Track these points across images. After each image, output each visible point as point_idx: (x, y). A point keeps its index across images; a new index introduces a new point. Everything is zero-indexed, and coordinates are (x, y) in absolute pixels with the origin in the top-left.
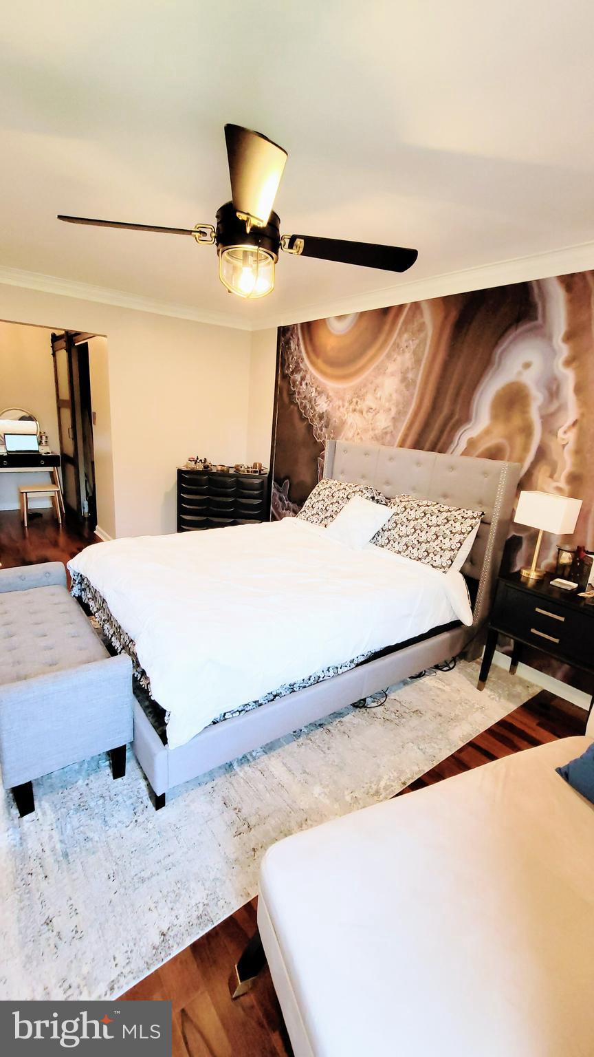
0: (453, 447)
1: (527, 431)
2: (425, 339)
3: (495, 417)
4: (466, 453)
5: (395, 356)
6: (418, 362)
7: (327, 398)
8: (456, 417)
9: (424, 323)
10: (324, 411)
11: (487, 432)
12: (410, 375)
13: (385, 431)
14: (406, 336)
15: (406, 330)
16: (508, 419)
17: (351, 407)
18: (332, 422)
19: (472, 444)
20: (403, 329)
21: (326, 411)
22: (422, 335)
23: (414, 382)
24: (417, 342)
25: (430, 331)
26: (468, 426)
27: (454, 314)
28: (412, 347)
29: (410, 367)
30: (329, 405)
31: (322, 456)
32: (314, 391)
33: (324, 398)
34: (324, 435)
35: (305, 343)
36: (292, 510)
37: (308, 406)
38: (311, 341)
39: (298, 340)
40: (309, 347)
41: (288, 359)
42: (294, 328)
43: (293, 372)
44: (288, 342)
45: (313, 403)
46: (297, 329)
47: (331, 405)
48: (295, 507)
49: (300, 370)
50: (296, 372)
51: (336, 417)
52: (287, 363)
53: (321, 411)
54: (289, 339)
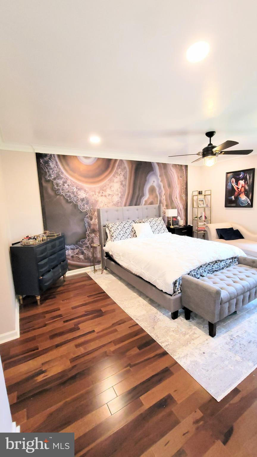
0: (141, 203)
1: (157, 197)
2: (127, 172)
3: (150, 194)
4: (145, 205)
5: (117, 176)
6: (125, 178)
7: (85, 191)
8: (141, 195)
9: (125, 167)
10: (84, 197)
11: (149, 198)
12: (124, 183)
13: (118, 202)
14: (120, 170)
15: (119, 168)
16: (152, 195)
17: (100, 195)
18: (90, 202)
19: (146, 202)
20: (118, 167)
21: (85, 197)
22: (125, 170)
23: (125, 185)
24: (124, 172)
25: (128, 169)
26: (144, 197)
27: (134, 166)
28: (123, 174)
29: (123, 180)
30: (87, 194)
31: (87, 218)
32: (75, 188)
33: (82, 191)
34: (87, 208)
35: (62, 165)
36: (70, 249)
37: (72, 196)
38: (68, 165)
39: (56, 162)
40: (67, 168)
41: (49, 171)
42: (51, 156)
43: (55, 179)
44: (47, 162)
45: (76, 194)
46: (54, 157)
47: (88, 194)
48: (72, 247)
49: (62, 178)
50: (58, 179)
51: (92, 199)
52: (48, 174)
53: (82, 198)
54: (48, 161)
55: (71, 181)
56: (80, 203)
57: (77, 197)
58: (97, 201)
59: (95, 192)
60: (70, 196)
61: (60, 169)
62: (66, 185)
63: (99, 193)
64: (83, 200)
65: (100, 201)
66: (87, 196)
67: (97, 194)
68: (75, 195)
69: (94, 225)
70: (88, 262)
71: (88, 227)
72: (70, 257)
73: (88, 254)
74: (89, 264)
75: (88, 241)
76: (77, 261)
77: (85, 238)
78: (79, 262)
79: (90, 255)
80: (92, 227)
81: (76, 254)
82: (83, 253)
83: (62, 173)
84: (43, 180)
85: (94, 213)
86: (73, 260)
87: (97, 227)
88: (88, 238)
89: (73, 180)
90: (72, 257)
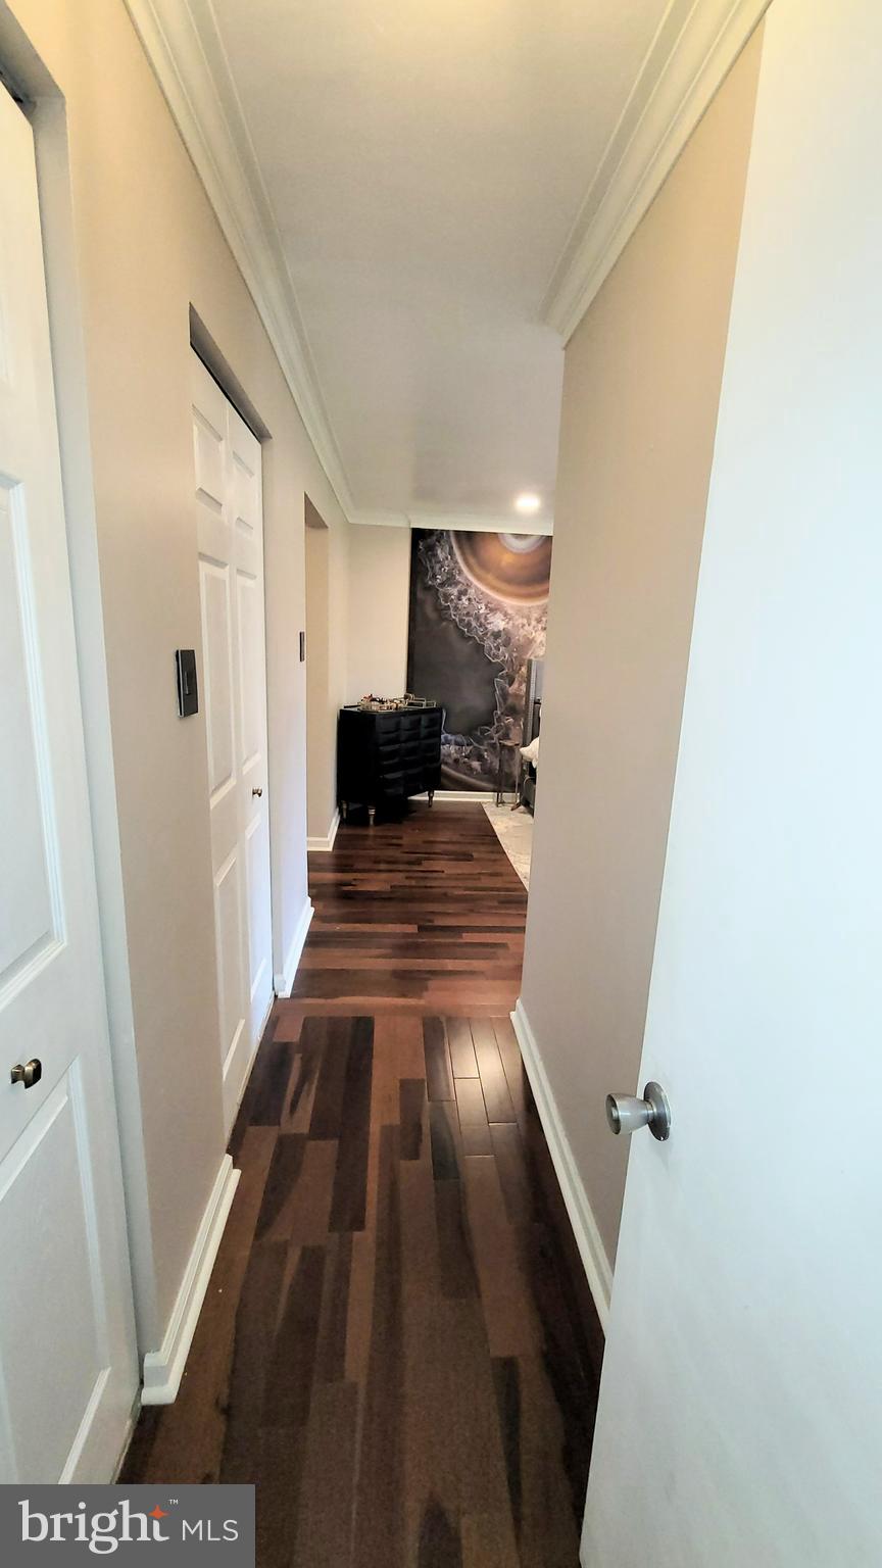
7: (505, 616)
10: (501, 629)
17: (540, 626)
18: (513, 641)
21: (504, 629)
30: (508, 623)
31: (502, 677)
32: (484, 607)
33: (499, 615)
34: (504, 654)
35: (463, 554)
36: (453, 742)
37: (474, 624)
38: (475, 554)
39: (451, 548)
40: (472, 561)
41: (432, 568)
42: (442, 534)
43: (442, 584)
44: (431, 548)
45: (483, 621)
46: (449, 537)
47: (511, 622)
48: (460, 738)
49: (457, 583)
50: (450, 585)
51: (519, 636)
52: (430, 574)
53: (496, 630)
54: (434, 545)
55: (477, 589)
56: (489, 643)
57: (486, 628)
58: (530, 642)
59: (529, 619)
60: (469, 625)
61: (457, 562)
62: (464, 598)
63: (539, 621)
64: (497, 635)
65: (538, 641)
66: (509, 626)
67: (534, 623)
68: (481, 623)
69: (516, 696)
70: (489, 781)
71: (501, 700)
72: (450, 761)
73: (492, 763)
74: (491, 786)
75: (497, 732)
76: (465, 774)
77: (490, 723)
78: (469, 776)
79: (496, 764)
80: (510, 701)
81: (466, 757)
82: (480, 758)
83: (460, 572)
84: (419, 586)
85: (520, 669)
86: (457, 770)
87: (524, 703)
88: (496, 724)
89: (483, 588)
90: (456, 761)
